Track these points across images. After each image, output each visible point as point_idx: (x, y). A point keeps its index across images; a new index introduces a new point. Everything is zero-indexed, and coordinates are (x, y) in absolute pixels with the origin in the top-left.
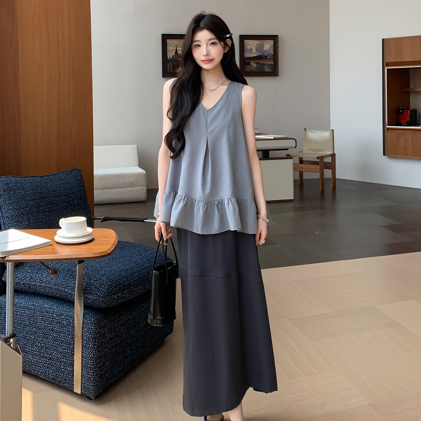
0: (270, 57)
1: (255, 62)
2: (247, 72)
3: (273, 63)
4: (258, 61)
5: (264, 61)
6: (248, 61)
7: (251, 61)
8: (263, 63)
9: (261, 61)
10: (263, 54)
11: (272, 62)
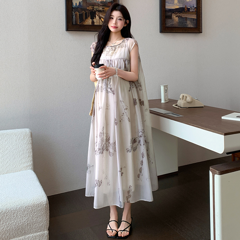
0: (192, 10)
1: (177, 15)
2: (169, 27)
3: (196, 18)
4: (180, 14)
5: (186, 15)
6: (170, 14)
7: (173, 14)
8: (185, 17)
9: (183, 14)
10: (186, 6)
11: (194, 17)
